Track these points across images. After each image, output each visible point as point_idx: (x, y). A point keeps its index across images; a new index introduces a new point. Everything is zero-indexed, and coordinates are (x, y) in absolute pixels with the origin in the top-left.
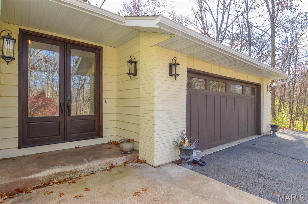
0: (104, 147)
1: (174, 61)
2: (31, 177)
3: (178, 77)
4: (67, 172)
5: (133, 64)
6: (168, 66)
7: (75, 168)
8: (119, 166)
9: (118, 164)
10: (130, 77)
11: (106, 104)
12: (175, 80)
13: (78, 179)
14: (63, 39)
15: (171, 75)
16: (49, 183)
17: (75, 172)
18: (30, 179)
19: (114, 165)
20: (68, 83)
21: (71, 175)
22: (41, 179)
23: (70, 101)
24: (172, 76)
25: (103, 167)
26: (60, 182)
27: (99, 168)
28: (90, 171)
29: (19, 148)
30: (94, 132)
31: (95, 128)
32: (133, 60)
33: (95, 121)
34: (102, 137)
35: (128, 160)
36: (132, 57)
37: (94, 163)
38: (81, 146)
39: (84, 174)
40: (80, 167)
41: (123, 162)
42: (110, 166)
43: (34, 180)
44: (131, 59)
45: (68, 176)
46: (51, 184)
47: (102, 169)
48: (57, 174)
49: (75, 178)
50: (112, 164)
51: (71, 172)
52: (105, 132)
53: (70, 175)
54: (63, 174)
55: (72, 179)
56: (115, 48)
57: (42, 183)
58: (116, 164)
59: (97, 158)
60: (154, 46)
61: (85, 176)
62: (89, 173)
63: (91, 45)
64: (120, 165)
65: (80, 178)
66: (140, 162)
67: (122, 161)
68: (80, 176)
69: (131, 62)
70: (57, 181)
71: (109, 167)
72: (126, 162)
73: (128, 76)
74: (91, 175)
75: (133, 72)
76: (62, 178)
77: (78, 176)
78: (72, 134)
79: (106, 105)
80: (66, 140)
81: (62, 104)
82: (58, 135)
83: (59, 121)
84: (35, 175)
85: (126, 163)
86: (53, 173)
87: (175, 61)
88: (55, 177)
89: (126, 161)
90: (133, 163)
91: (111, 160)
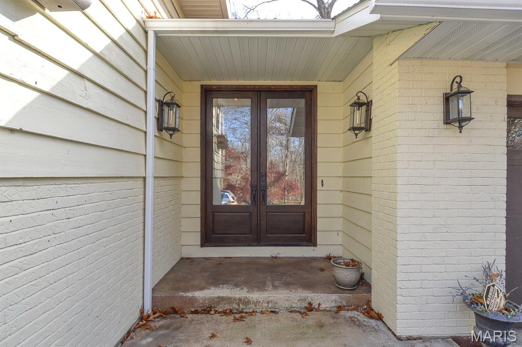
0: (314, 264)
1: (455, 86)
2: (189, 294)
3: (467, 126)
4: (235, 299)
5: (364, 108)
6: (441, 101)
7: (248, 296)
8: (325, 310)
9: (323, 306)
10: (356, 135)
11: (323, 186)
12: (461, 132)
13: (249, 315)
14: (255, 86)
15: (447, 121)
16: (211, 310)
17: (247, 302)
18: (187, 296)
19: (315, 305)
20: (262, 153)
21: (241, 305)
22: (201, 302)
23: (265, 182)
24: (450, 124)
25: (294, 305)
26: (225, 313)
27: (287, 304)
28: (270, 305)
29: (201, 247)
30: (303, 234)
31: (304, 228)
32: (363, 99)
33: (304, 215)
34: (315, 245)
35: (344, 303)
36: (359, 94)
37: (277, 294)
38: (281, 256)
39: (261, 310)
40: (255, 296)
41: (333, 304)
42: (307, 305)
43: (193, 300)
44: (359, 98)
45: (236, 306)
46: (212, 312)
47: (291, 307)
48: (221, 299)
49: (246, 313)
50: (310, 304)
51: (240, 299)
52: (320, 237)
53: (239, 305)
54: (229, 300)
55: (242, 312)
56: (340, 81)
57: (201, 307)
58: (319, 305)
59: (287, 285)
60: (397, 62)
61: (262, 313)
62: (268, 309)
63: (295, 87)
64: (328, 309)
65: (252, 315)
66: (370, 312)
67: (332, 302)
68: (254, 312)
69: (358, 104)
70: (221, 310)
71: (305, 307)
72: (339, 306)
73: (351, 134)
74: (272, 314)
75: (363, 125)
76: (227, 307)
77: (251, 310)
78: (269, 234)
79: (322, 188)
80: (260, 242)
81: (254, 187)
82: (249, 234)
83: (251, 212)
84: (195, 293)
85: (340, 308)
86: (216, 296)
87: (460, 85)
88: (218, 303)
89: (340, 304)
90: (355, 312)
91: (309, 295)
